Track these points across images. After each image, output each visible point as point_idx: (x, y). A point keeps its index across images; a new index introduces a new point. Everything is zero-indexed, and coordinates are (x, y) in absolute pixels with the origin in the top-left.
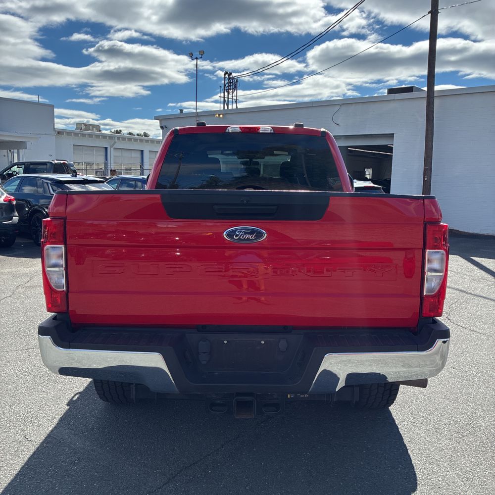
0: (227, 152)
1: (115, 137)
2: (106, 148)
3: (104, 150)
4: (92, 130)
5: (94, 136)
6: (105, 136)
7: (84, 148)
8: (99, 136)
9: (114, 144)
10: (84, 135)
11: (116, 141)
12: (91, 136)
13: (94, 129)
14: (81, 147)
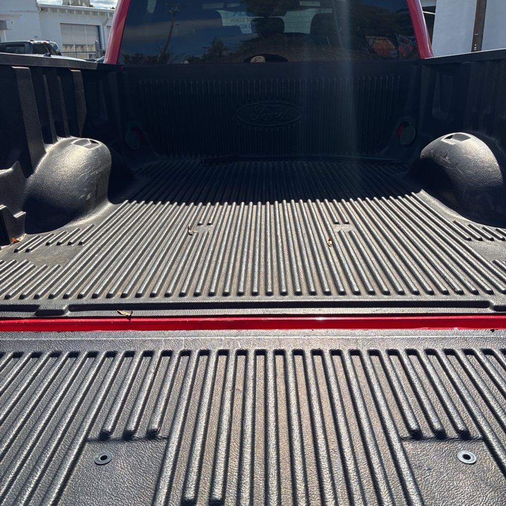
0: (233, 5)
1: (107, 13)
2: (98, 27)
3: (96, 29)
4: (81, 5)
5: (83, 13)
6: (95, 12)
7: (74, 27)
8: (89, 12)
9: (106, 22)
10: (71, 11)
11: (109, 17)
12: (79, 12)
13: (84, 4)
14: (70, 26)
